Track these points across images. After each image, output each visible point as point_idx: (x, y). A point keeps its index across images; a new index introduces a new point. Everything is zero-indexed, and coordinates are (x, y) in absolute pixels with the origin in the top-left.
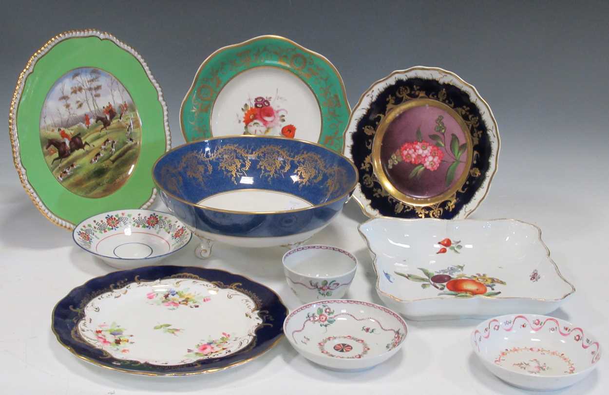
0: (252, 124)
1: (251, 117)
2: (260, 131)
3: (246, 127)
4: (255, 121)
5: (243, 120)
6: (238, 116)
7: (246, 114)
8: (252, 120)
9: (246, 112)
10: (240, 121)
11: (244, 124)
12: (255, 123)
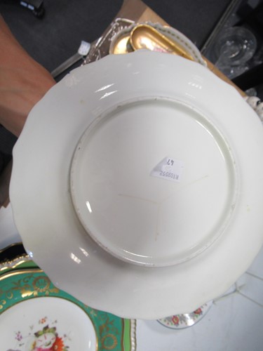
0: (53, 342)
1: (56, 347)
2: (41, 341)
3: (56, 335)
4: (51, 346)
5: (62, 340)
6: (70, 339)
7: (63, 345)
8: (54, 344)
9: (63, 348)
10: (65, 336)
11: (60, 336)
12: (49, 344)
